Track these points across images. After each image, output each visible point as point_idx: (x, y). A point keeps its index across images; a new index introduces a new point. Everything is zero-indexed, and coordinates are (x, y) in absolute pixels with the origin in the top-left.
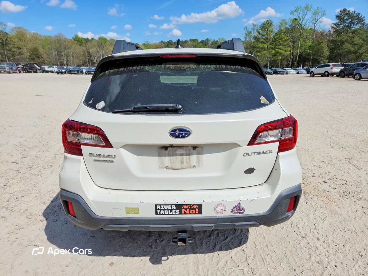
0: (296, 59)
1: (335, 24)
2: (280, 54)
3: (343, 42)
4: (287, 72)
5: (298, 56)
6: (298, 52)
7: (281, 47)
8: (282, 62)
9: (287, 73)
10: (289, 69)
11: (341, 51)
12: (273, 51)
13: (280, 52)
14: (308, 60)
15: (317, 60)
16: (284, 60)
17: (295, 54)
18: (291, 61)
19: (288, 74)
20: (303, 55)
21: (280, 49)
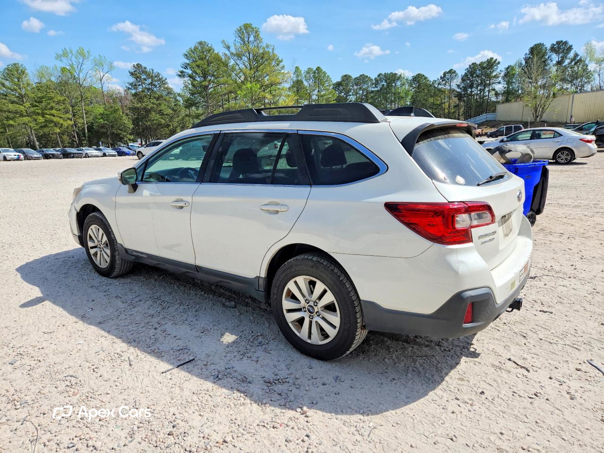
0: (84, 134)
1: (131, 84)
2: (55, 124)
3: (148, 111)
4: (87, 153)
5: (86, 129)
6: (85, 123)
7: (54, 112)
8: (60, 137)
9: (87, 156)
10: (87, 150)
11: (149, 123)
12: (41, 119)
13: (55, 120)
14: (105, 135)
15: (118, 135)
16: (63, 134)
17: (79, 125)
18: (76, 135)
19: (89, 157)
20: (94, 127)
21: (54, 116)
